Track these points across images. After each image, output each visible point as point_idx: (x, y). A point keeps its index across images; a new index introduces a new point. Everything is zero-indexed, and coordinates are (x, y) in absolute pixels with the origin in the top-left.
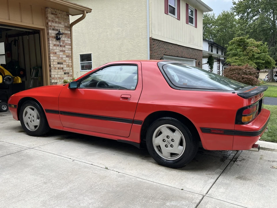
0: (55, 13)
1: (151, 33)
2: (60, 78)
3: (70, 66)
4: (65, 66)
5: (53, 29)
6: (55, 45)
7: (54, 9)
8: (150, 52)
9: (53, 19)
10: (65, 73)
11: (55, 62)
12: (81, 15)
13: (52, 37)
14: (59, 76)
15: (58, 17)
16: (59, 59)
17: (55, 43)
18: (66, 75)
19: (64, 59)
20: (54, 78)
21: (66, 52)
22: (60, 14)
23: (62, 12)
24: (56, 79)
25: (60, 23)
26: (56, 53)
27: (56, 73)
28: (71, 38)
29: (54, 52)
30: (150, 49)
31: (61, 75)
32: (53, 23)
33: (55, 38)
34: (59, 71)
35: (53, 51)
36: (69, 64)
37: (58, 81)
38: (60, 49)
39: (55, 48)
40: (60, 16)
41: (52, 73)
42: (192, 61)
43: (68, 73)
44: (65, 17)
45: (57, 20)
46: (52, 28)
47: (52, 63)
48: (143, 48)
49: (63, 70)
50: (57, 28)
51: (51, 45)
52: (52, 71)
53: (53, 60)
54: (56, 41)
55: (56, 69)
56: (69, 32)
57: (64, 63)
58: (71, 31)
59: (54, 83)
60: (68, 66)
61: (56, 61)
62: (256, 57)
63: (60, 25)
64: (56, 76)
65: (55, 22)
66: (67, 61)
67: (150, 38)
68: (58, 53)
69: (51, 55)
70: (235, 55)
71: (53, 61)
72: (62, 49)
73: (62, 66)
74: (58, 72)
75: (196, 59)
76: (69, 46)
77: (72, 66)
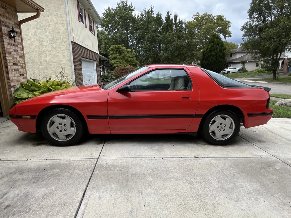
0: (4, 6)
1: (72, 37)
2: (17, 81)
3: (24, 67)
4: (20, 67)
5: (5, 26)
6: (9, 44)
7: (3, 2)
8: (73, 54)
9: (4, 14)
10: (21, 75)
11: (11, 63)
12: (35, 14)
13: (5, 34)
14: (16, 78)
15: (8, 12)
16: (14, 59)
17: (8, 41)
18: (21, 77)
19: (18, 59)
20: (12, 81)
21: (19, 51)
22: (9, 9)
23: (10, 7)
24: (14, 82)
25: (10, 19)
26: (10, 53)
27: (13, 75)
28: (21, 37)
29: (8, 52)
30: (73, 51)
31: (18, 77)
32: (4, 18)
33: (8, 35)
34: (15, 72)
35: (7, 50)
36: (22, 65)
37: (16, 84)
38: (13, 49)
39: (9, 47)
40: (9, 11)
41: (10, 75)
42: (93, 62)
43: (23, 75)
44: (14, 13)
45: (7, 15)
46: (4, 24)
47: (8, 64)
48: (65, 50)
49: (19, 72)
50: (8, 25)
51: (5, 44)
52: (10, 73)
53: (10, 60)
54: (9, 39)
55: (13, 71)
56: (19, 31)
57: (19, 64)
58: (20, 29)
59: (12, 86)
60: (22, 67)
61: (12, 61)
62: (129, 60)
63: (11, 22)
64: (14, 78)
65: (6, 17)
66: (21, 62)
67: (72, 41)
68: (12, 53)
69: (7, 55)
70: (115, 58)
71: (10, 62)
72: (15, 49)
73: (17, 67)
74: (15, 74)
75: (96, 61)
76: (20, 46)
77: (25, 68)
